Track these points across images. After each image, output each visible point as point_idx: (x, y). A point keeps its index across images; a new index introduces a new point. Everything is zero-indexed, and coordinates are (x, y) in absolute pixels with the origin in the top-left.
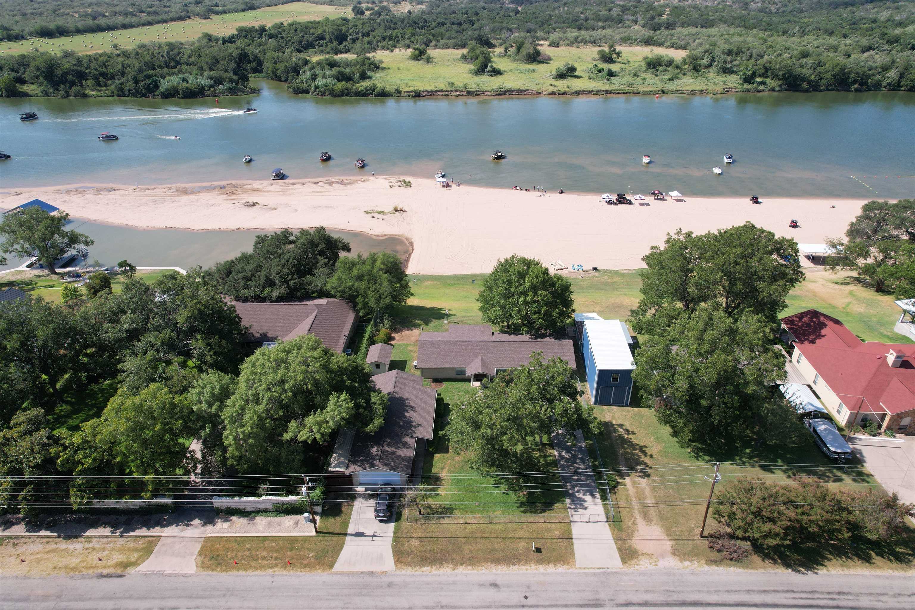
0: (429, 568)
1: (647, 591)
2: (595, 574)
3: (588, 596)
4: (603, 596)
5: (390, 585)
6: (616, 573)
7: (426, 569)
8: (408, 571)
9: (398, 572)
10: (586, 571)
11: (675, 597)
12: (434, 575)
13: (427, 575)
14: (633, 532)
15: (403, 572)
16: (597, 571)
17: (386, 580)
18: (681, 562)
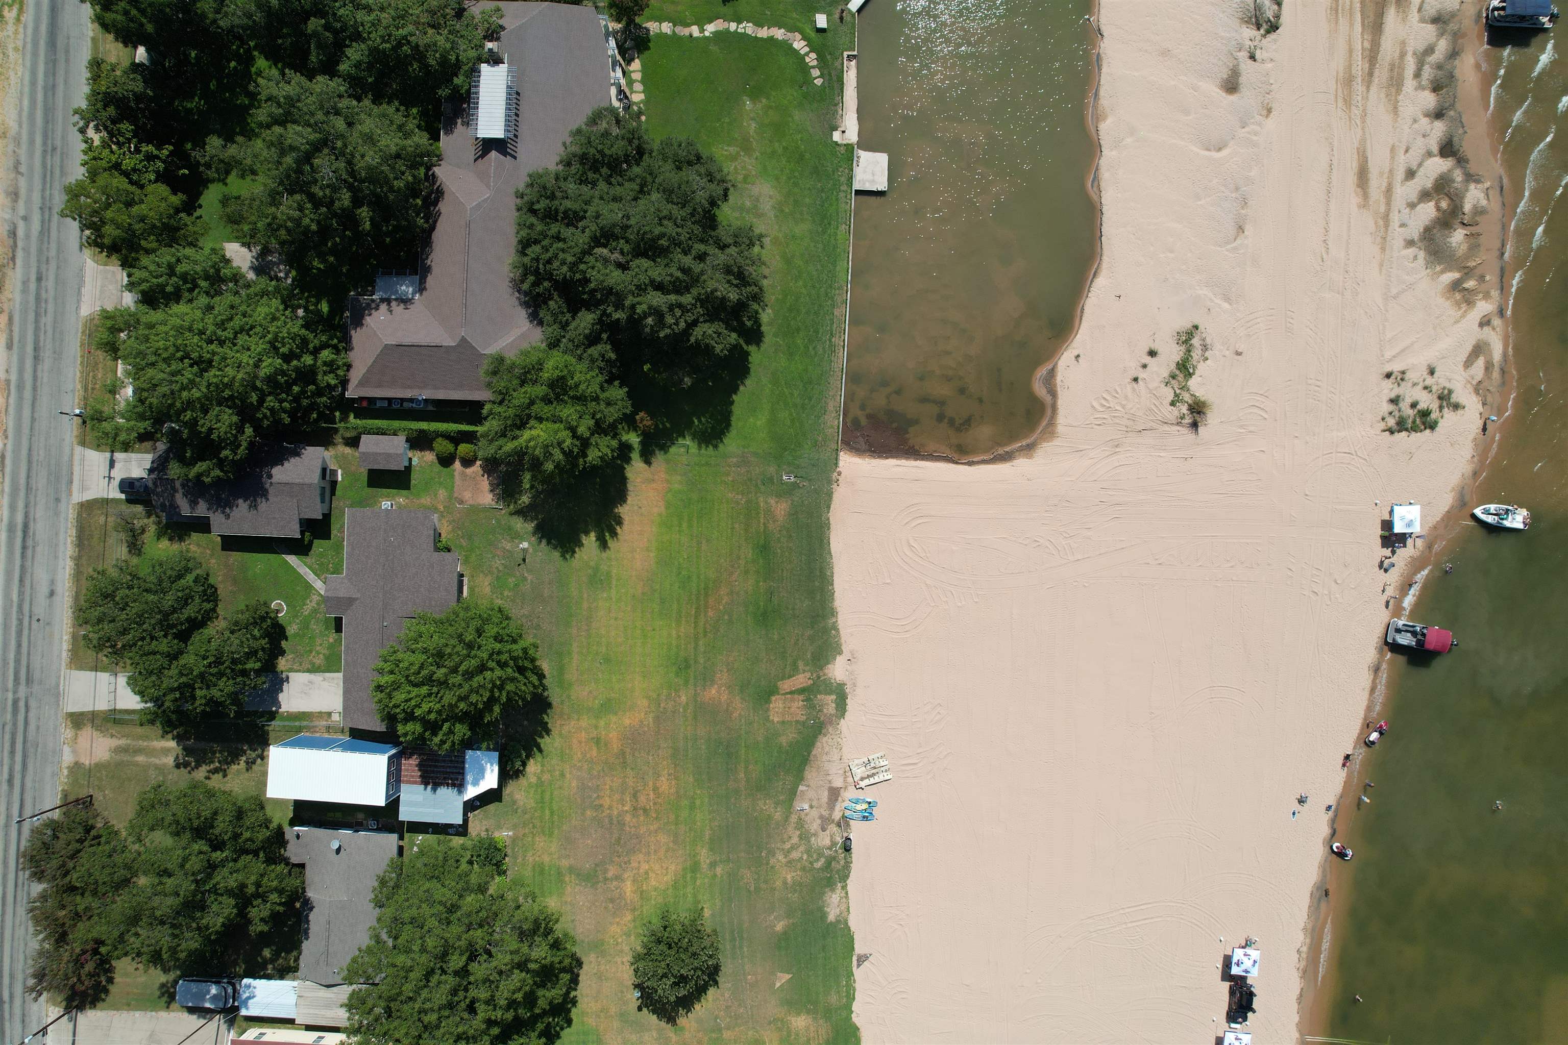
0: (74, 534)
1: (38, 728)
2: (58, 685)
3: (37, 675)
4: (36, 688)
5: (58, 500)
6: (59, 705)
7: (74, 532)
8: (72, 515)
9: (71, 506)
10: (62, 678)
11: (31, 750)
12: (66, 539)
13: (66, 532)
14: (102, 732)
15: (71, 511)
16: (61, 688)
17: (64, 496)
18: (68, 767)
